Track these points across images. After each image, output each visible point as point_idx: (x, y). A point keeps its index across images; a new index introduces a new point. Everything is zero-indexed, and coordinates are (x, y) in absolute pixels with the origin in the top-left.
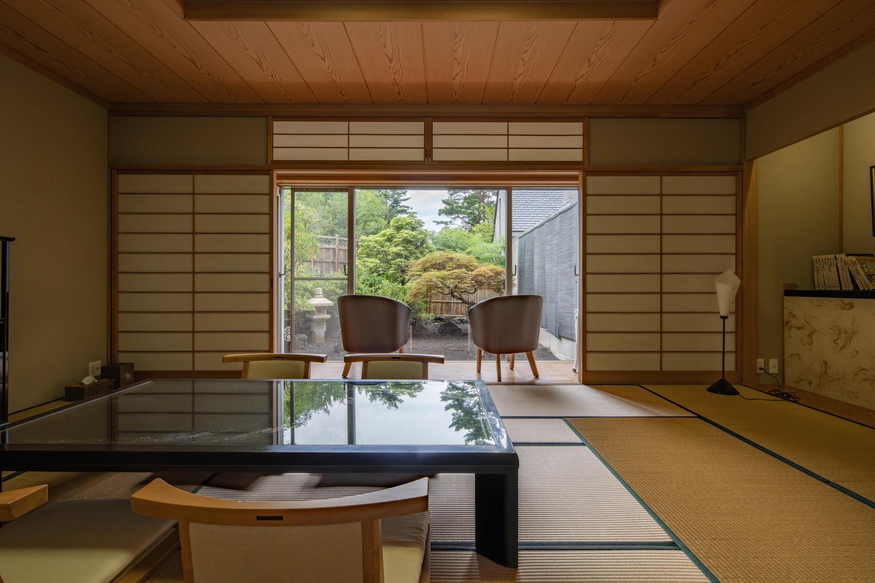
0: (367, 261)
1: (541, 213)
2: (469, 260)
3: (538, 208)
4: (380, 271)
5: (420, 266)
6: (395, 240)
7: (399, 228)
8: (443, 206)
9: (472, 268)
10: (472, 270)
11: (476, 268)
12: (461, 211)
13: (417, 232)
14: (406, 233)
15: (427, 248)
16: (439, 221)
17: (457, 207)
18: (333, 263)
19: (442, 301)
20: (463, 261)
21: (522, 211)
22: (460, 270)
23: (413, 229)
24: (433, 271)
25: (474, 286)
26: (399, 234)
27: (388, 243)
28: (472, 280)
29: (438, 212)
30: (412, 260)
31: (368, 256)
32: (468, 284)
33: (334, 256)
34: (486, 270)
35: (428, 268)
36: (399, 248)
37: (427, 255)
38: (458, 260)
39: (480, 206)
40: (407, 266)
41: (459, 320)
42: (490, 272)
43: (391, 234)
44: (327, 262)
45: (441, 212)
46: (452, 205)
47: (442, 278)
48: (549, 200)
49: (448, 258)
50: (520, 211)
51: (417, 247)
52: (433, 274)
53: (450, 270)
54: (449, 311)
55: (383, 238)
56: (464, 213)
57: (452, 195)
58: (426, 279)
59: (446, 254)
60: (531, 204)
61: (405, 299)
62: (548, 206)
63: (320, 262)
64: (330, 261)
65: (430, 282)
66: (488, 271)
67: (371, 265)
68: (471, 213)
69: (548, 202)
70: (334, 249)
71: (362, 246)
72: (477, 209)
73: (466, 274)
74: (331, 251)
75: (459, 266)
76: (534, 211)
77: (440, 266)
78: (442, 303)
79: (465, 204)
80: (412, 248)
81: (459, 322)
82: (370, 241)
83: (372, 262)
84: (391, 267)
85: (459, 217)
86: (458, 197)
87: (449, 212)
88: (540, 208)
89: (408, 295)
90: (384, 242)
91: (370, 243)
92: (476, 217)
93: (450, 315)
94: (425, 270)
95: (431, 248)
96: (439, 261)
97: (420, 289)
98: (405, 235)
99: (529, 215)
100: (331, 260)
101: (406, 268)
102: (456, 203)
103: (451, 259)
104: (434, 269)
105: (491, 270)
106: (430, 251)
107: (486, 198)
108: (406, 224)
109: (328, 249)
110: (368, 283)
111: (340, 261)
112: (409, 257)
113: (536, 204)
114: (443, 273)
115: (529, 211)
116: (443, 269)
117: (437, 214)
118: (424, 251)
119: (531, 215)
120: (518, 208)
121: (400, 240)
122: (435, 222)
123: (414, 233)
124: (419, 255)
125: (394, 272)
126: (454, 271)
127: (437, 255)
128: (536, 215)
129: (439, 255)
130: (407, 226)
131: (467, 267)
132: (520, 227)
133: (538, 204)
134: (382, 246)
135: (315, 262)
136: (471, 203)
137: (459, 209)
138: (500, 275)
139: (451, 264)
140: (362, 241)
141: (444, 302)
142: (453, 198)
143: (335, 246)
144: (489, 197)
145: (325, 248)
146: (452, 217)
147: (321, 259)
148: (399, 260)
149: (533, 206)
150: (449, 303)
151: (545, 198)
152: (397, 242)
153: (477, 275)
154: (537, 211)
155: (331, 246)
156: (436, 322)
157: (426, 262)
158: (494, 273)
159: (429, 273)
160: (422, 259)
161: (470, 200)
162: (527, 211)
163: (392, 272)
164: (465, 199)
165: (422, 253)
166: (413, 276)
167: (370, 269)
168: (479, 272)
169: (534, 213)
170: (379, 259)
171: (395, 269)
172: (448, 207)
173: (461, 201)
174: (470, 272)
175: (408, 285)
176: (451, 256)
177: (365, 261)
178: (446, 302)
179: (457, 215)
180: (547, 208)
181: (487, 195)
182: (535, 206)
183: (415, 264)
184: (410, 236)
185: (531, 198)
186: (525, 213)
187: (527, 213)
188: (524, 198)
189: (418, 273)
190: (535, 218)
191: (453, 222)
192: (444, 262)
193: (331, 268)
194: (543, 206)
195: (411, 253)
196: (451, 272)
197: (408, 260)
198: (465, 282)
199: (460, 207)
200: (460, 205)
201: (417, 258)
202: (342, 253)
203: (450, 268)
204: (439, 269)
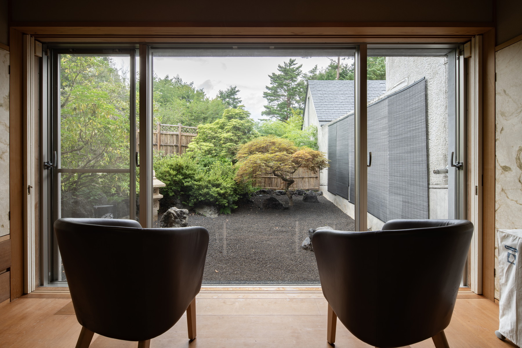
0: (203, 145)
1: (342, 107)
2: (289, 144)
3: (339, 104)
4: (213, 153)
5: (246, 150)
6: (226, 127)
7: (230, 118)
8: (264, 110)
9: (292, 151)
10: (292, 153)
11: (295, 151)
12: (276, 113)
13: (245, 121)
14: (234, 122)
15: (253, 134)
16: (262, 119)
17: (273, 110)
18: (176, 146)
19: (265, 176)
20: (284, 145)
21: (328, 105)
22: (282, 153)
23: (241, 118)
24: (258, 154)
25: (294, 167)
26: (230, 123)
27: (220, 130)
28: (293, 161)
29: (261, 113)
30: (240, 144)
31: (205, 140)
32: (290, 165)
33: (177, 140)
34: (305, 153)
35: (253, 151)
36: (229, 134)
37: (253, 140)
38: (280, 144)
39: (287, 109)
40: (236, 149)
41: (279, 192)
42: (308, 154)
43: (223, 123)
44: (171, 146)
45: (263, 113)
46: (270, 108)
47: (266, 161)
48: (348, 97)
49: (270, 142)
50: (326, 105)
51: (245, 134)
52: (258, 157)
53: (272, 153)
54: (270, 184)
55: (216, 126)
56: (278, 114)
57: (270, 103)
58: (252, 162)
59: (269, 139)
60: (334, 100)
61: (233, 178)
62: (347, 102)
63: (165, 146)
64: (173, 145)
65: (254, 163)
66: (306, 154)
67: (206, 148)
68: (282, 114)
69: (347, 99)
70: (177, 135)
71: (200, 132)
72: (286, 111)
73: (287, 156)
74: (175, 136)
75: (280, 150)
76: (337, 105)
77: (263, 150)
78: (265, 178)
79: (278, 108)
80: (240, 134)
81: (279, 194)
82: (206, 128)
83: (207, 146)
84: (222, 150)
85: (274, 116)
86: (274, 104)
87: (268, 113)
88: (341, 104)
89: (235, 175)
90: (217, 129)
91: (205, 130)
92: (285, 116)
93: (271, 188)
94: (251, 153)
95: (256, 134)
96: (262, 145)
97: (246, 170)
98: (234, 123)
99: (333, 109)
100: (175, 144)
101: (235, 151)
102: (273, 108)
103: (274, 143)
104: (259, 152)
105: (308, 153)
106: (255, 137)
107: (291, 105)
108: (236, 115)
109: (172, 135)
110: (203, 163)
111: (182, 144)
112: (238, 142)
113: (338, 100)
114: (267, 155)
115: (333, 105)
116: (266, 152)
117: (261, 115)
118: (251, 136)
119: (334, 109)
120: (324, 104)
121: (230, 127)
122: (259, 120)
123: (242, 122)
124: (246, 140)
125: (225, 154)
126: (277, 154)
127: (261, 140)
128: (338, 109)
129: (263, 140)
130: (236, 116)
131: (287, 150)
132: (327, 118)
133: (340, 100)
134: (216, 133)
135: (161, 146)
136: (282, 107)
137: (274, 111)
138: (317, 158)
139: (273, 148)
140: (200, 128)
141: (266, 178)
142: (271, 105)
143: (178, 133)
144: (293, 104)
145: (170, 134)
146: (270, 116)
147: (166, 143)
148: (229, 144)
149: (336, 102)
150: (271, 178)
151: (344, 96)
152: (228, 129)
153: (297, 157)
154: (339, 105)
155: (175, 133)
156: (261, 194)
157: (252, 145)
158: (311, 155)
159: (254, 156)
160: (249, 143)
161: (281, 106)
162: (331, 105)
163: (223, 154)
164: (278, 105)
165: (248, 138)
166: (240, 157)
167: (205, 151)
168: (298, 154)
169: (337, 107)
170: (213, 144)
171: (226, 152)
172: (268, 110)
173: (276, 107)
174: (290, 155)
175: (237, 164)
176: (274, 141)
177: (201, 145)
178: (268, 178)
179: (273, 115)
180: (346, 104)
181: (292, 103)
182: (337, 102)
183: (242, 148)
184: (238, 124)
185: (333, 96)
186: (329, 107)
187: (331, 107)
188: (328, 96)
189: (245, 155)
190: (338, 110)
191: (271, 120)
192: (267, 146)
193: (175, 150)
194: (343, 102)
195: (240, 138)
196: (274, 154)
197: (237, 144)
198: (286, 164)
199: (275, 110)
200: (275, 109)
201: (245, 142)
202: (184, 138)
203: (273, 152)
204: (263, 152)
